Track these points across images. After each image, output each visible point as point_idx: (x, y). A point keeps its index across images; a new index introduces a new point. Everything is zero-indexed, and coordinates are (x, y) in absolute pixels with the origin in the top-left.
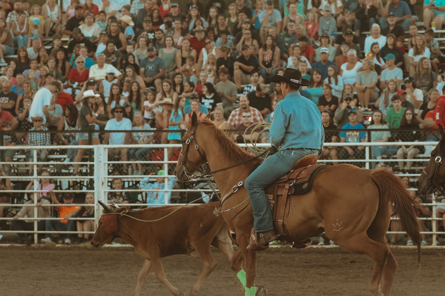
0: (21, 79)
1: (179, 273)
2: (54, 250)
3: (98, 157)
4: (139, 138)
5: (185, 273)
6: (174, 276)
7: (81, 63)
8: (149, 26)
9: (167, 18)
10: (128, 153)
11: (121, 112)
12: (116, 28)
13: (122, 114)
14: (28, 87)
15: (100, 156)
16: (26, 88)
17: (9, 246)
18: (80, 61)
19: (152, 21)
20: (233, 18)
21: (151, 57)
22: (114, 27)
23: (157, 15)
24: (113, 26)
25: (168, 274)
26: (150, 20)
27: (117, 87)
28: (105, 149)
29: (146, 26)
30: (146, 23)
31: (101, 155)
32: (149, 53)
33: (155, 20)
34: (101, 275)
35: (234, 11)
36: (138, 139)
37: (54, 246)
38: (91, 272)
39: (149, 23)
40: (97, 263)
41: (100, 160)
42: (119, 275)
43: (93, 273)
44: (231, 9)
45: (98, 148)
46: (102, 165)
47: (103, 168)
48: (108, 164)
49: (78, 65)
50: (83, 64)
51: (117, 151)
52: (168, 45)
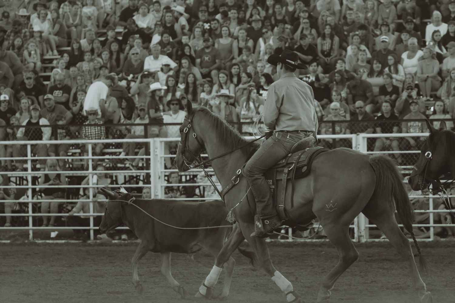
0: (75, 71)
1: (239, 269)
2: (110, 246)
3: (154, 150)
5: (244, 269)
8: (204, 16)
9: (223, 7)
11: (177, 104)
12: (171, 18)
13: (178, 107)
14: (82, 79)
15: (156, 150)
16: (80, 80)
17: (65, 242)
18: (135, 52)
19: (208, 11)
20: (291, 6)
21: (207, 47)
22: (169, 17)
23: (213, 4)
24: (168, 16)
26: (206, 9)
27: (173, 79)
28: (161, 142)
29: (202, 16)
30: (202, 13)
32: (204, 44)
37: (111, 242)
38: (149, 268)
39: (205, 13)
41: (156, 154)
43: (150, 270)
45: (154, 141)
46: (159, 159)
47: (160, 162)
48: (165, 158)
49: (133, 56)
50: (138, 55)
51: (174, 144)
52: (224, 35)
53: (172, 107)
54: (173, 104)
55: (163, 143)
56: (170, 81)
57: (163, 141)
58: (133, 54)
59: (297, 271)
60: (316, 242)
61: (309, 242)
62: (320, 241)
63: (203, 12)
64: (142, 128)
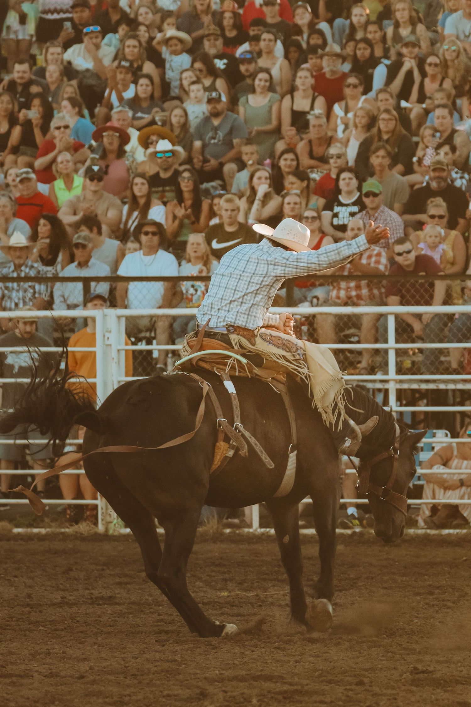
1: (282, 592)
2: (8, 540)
3: (104, 336)
4: (196, 290)
6: (270, 600)
7: (62, 129)
8: (215, 46)
9: (256, 28)
10: (171, 326)
11: (154, 234)
12: (136, 50)
13: (156, 239)
15: (107, 335)
18: (62, 124)
19: (223, 35)
20: (405, 27)
21: (216, 114)
22: (131, 49)
23: (231, 21)
24: (129, 46)
25: (257, 595)
26: (219, 32)
27: (145, 181)
28: (119, 317)
29: (210, 47)
30: (209, 40)
31: (110, 332)
32: (210, 107)
33: (231, 34)
34: (110, 597)
35: (406, 14)
36: (194, 292)
37: (10, 531)
38: (88, 589)
39: (216, 40)
40: (103, 570)
41: (107, 342)
42: (150, 598)
43: (92, 594)
44: (398, 10)
45: (105, 316)
46: (114, 354)
47: (116, 360)
48: (127, 351)
49: (57, 133)
50: (68, 131)
51: (145, 323)
52: (258, 90)
53: (144, 238)
54: (146, 234)
55: (123, 320)
56: (137, 184)
57: (122, 316)
58: (58, 128)
59: (406, 599)
60: (449, 535)
61: (434, 535)
62: (457, 533)
63: (212, 38)
64: (80, 286)
